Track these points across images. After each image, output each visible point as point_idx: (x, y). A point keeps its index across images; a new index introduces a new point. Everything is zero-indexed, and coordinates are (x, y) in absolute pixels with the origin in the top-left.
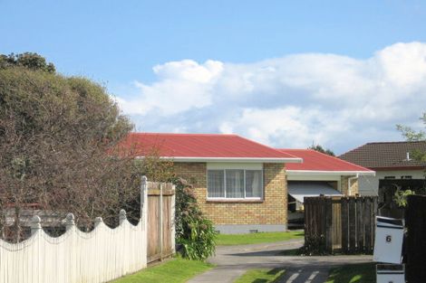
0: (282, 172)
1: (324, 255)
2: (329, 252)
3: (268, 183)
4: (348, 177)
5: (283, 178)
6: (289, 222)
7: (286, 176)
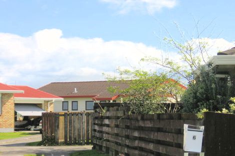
0: (12, 98)
1: (54, 146)
2: (57, 144)
3: (4, 104)
4: (48, 101)
5: (12, 101)
6: (16, 126)
7: (14, 101)
